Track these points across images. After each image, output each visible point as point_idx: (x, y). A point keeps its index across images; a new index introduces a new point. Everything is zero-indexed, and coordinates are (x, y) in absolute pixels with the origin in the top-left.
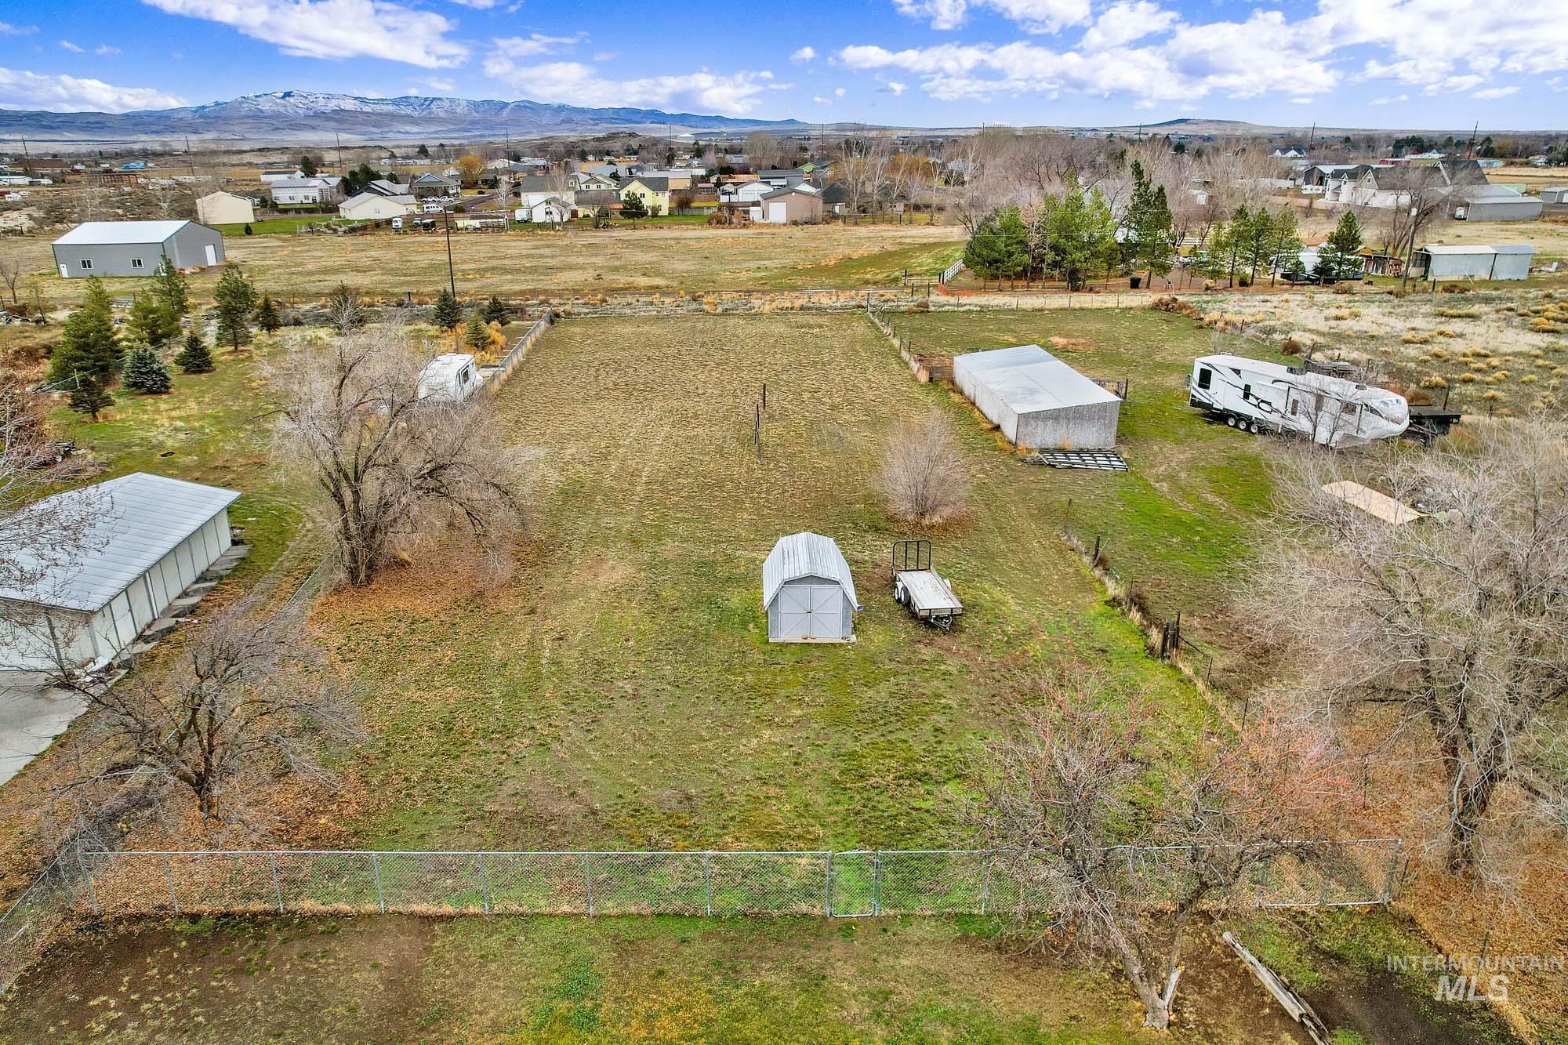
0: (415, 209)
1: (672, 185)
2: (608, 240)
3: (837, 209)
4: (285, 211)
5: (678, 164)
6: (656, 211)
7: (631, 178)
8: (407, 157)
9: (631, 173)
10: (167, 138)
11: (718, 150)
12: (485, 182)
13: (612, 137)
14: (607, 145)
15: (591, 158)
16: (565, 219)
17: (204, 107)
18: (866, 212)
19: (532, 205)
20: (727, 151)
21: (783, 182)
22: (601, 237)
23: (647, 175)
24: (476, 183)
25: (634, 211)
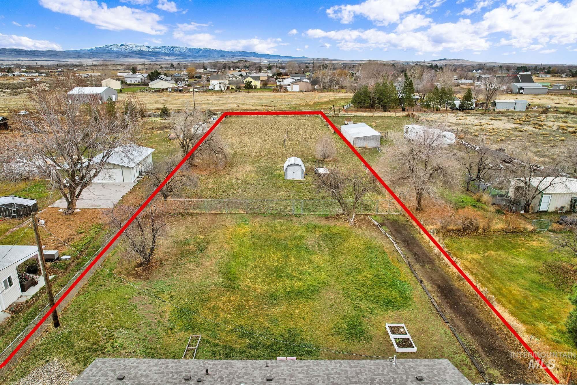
0: (174, 85)
1: (261, 79)
2: (240, 96)
3: (316, 87)
4: (130, 85)
5: (263, 72)
6: (256, 87)
7: (247, 76)
8: (167, 68)
9: (246, 74)
10: (79, 60)
11: (277, 67)
12: (196, 77)
13: (239, 62)
14: (237, 65)
15: (232, 69)
16: (225, 89)
17: (92, 49)
18: (326, 88)
19: (214, 84)
20: (280, 68)
21: (299, 78)
22: (238, 95)
23: (252, 75)
24: (193, 77)
25: (249, 87)
